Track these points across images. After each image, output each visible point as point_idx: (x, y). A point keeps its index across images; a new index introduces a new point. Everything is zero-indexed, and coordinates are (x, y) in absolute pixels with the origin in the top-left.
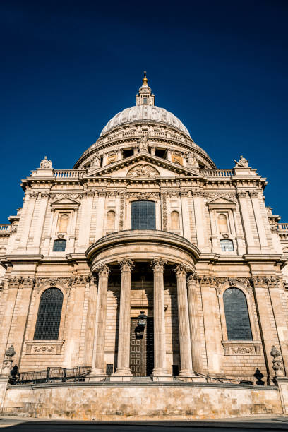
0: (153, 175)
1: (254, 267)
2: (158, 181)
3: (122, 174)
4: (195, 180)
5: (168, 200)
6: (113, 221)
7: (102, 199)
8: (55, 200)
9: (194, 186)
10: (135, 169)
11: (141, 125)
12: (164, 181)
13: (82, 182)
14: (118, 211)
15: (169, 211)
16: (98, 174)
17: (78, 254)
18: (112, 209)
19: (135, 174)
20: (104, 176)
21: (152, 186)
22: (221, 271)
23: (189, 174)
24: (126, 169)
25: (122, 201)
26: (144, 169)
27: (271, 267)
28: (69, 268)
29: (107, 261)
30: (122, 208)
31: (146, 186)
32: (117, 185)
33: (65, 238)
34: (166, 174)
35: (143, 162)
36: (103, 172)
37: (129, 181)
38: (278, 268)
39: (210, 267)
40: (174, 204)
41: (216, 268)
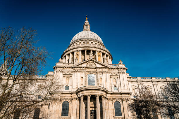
0: (94, 66)
1: (123, 95)
2: (96, 68)
3: (85, 65)
4: (107, 68)
5: (99, 74)
6: (83, 80)
7: (79, 73)
8: (64, 73)
9: (106, 70)
10: (89, 63)
12: (98, 68)
13: (73, 68)
14: (84, 77)
15: (99, 78)
16: (78, 65)
17: (73, 91)
18: (82, 77)
19: (89, 65)
20: (79, 66)
21: (94, 69)
22: (114, 96)
23: (105, 66)
24: (86, 63)
25: (85, 74)
26: (91, 63)
27: (127, 95)
28: (71, 95)
29: (83, 94)
30: (85, 76)
31: (92, 69)
32: (83, 69)
33: (68, 86)
34: (98, 66)
35: (91, 61)
36: (79, 65)
37: (87, 68)
38: (129, 96)
39: (111, 95)
40: (101, 75)
41: (112, 95)
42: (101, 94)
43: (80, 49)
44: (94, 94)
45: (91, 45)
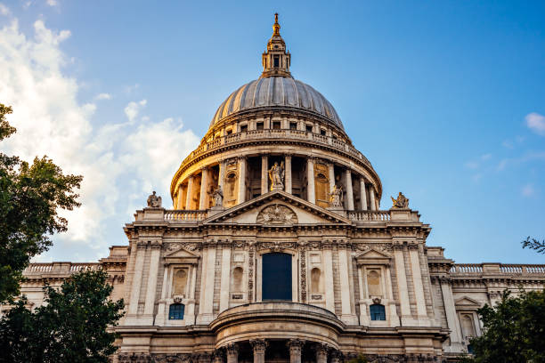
0: (289, 220)
1: (408, 342)
2: (295, 229)
3: (250, 219)
4: (341, 228)
5: (307, 253)
6: (240, 280)
7: (226, 253)
8: (168, 252)
9: (340, 237)
10: (266, 211)
11: (271, 116)
12: (303, 228)
13: (201, 229)
14: (246, 267)
15: (309, 267)
16: (221, 219)
17: (201, 326)
18: (239, 265)
19: (266, 217)
20: (230, 222)
21: (289, 234)
22: (369, 346)
23: (333, 219)
24: (257, 212)
25: (251, 255)
26: (277, 210)
27: (429, 342)
28: (190, 341)
29: (236, 339)
30: (251, 264)
31: (281, 235)
32: (245, 233)
33: (182, 302)
34: (305, 219)
35: (277, 202)
36: (228, 216)
37: (260, 229)
38: (437, 344)
39: (355, 342)
40: (315, 259)
41: (363, 342)
42: (310, 337)
43: (244, 154)
44: (280, 335)
45: (289, 135)
